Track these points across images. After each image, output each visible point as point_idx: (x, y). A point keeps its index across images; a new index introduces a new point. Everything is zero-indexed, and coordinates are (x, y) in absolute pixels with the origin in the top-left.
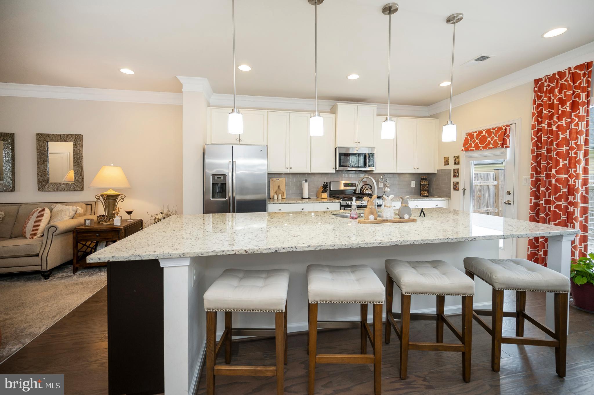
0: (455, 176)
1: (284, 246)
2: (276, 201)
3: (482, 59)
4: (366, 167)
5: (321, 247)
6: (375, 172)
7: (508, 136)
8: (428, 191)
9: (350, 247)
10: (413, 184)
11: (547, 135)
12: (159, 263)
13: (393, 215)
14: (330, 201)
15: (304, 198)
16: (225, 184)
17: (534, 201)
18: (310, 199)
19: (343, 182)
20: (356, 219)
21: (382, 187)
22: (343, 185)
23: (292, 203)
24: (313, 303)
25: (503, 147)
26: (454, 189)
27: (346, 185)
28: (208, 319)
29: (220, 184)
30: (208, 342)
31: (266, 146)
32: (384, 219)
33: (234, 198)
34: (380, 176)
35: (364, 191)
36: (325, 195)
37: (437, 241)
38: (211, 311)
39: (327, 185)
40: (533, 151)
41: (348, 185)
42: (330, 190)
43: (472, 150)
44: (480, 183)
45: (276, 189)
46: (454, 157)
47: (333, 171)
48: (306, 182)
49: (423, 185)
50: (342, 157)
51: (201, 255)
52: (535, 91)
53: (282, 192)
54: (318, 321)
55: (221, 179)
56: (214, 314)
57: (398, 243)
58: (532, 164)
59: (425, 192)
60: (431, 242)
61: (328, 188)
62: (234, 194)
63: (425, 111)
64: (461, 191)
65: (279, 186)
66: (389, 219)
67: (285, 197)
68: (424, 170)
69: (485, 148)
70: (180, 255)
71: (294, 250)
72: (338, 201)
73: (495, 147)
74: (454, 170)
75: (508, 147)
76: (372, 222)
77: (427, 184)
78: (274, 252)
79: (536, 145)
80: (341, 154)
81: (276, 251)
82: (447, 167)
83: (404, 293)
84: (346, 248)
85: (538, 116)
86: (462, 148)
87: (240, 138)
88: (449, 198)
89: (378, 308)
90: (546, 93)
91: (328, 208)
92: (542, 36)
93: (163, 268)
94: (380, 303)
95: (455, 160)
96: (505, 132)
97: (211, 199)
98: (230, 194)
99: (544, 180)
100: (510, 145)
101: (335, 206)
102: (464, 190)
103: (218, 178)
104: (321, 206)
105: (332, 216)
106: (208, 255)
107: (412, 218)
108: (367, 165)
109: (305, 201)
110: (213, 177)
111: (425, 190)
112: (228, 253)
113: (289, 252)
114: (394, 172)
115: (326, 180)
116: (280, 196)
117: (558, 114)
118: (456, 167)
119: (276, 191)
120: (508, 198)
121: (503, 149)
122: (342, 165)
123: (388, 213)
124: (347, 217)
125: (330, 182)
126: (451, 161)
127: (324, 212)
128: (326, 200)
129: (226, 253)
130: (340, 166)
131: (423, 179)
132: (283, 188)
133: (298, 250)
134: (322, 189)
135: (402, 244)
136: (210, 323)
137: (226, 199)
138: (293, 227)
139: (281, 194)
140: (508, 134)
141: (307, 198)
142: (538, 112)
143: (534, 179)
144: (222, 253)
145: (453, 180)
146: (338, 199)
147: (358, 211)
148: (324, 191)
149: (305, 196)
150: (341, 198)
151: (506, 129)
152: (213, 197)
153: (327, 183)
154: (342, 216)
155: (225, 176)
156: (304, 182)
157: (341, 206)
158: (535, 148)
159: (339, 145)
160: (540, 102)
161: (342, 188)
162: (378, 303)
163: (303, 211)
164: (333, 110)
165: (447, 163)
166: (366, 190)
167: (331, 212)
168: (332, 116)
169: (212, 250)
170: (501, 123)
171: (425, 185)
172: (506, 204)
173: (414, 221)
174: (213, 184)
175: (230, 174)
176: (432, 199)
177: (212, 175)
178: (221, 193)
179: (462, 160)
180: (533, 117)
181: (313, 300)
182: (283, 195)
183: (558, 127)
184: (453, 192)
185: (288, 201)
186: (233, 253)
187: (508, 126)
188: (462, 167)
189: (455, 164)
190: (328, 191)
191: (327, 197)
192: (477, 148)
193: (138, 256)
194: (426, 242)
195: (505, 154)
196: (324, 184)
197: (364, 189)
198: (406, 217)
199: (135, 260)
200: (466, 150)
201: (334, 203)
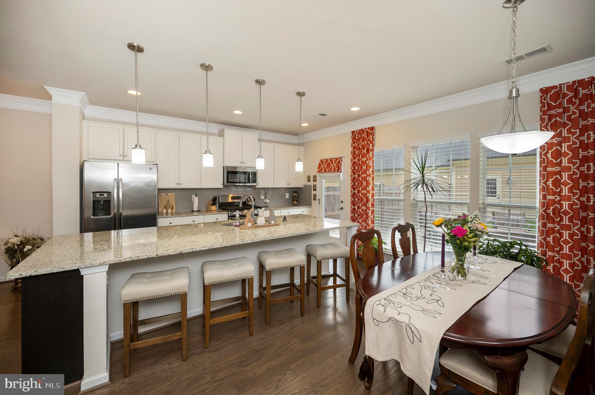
0: (314, 190)
1: (186, 248)
2: (165, 215)
3: (323, 115)
4: (250, 183)
5: (213, 247)
6: (257, 187)
7: (341, 165)
8: (297, 201)
9: (233, 244)
10: (287, 196)
11: (358, 166)
12: (80, 272)
13: (264, 222)
14: (219, 213)
15: (194, 210)
16: (109, 201)
17: (353, 207)
18: (200, 212)
19: (231, 196)
20: (239, 226)
21: (264, 198)
22: (230, 198)
23: (183, 216)
24: (208, 284)
25: (338, 171)
26: (314, 199)
27: (233, 198)
28: (125, 309)
29: (102, 201)
30: (125, 326)
31: (156, 164)
32: (258, 225)
33: (121, 214)
34: (262, 189)
35: (248, 203)
36: (214, 208)
37: (286, 236)
38: (128, 302)
39: (216, 198)
40: (352, 176)
41: (235, 198)
42: (219, 203)
43: (323, 172)
44: (333, 194)
45: (166, 203)
46: (313, 176)
47: (222, 187)
48: (196, 196)
49: (294, 196)
50: (230, 175)
51: (119, 262)
52: (352, 138)
53: (171, 206)
54: (211, 302)
55: (104, 196)
56: (130, 304)
57: (264, 239)
58: (351, 184)
59: (295, 202)
60: (283, 237)
61: (217, 201)
62: (121, 211)
63: (295, 140)
64: (317, 201)
65: (168, 201)
66: (262, 224)
67: (174, 211)
68: (294, 185)
69: (329, 171)
70: (101, 263)
71: (194, 250)
72: (226, 212)
73: (335, 171)
74: (314, 185)
75: (341, 172)
76: (250, 228)
77: (296, 196)
78: (179, 253)
79: (353, 172)
80: (228, 172)
81: (180, 252)
82: (309, 183)
83: (267, 270)
84: (230, 245)
85: (354, 154)
86: (317, 170)
87: (125, 154)
88: (311, 206)
89: (251, 280)
90: (357, 140)
91: (217, 219)
92: (350, 109)
93: (83, 276)
94: (252, 277)
95: (314, 178)
96: (339, 162)
97: (92, 217)
98: (116, 211)
99: (357, 194)
100: (342, 171)
101: (223, 217)
102: (319, 200)
103: (100, 195)
104: (210, 218)
105: (220, 225)
106: (125, 261)
107: (277, 223)
108: (251, 181)
109: (195, 213)
110: (95, 195)
111: (295, 200)
112: (142, 258)
113: (190, 252)
114: (272, 186)
115: (216, 194)
116: (170, 211)
117: (362, 154)
118: (315, 183)
119: (165, 206)
120: (342, 205)
121: (338, 173)
122: (229, 181)
123: (261, 221)
124: (232, 225)
125: (219, 196)
126: (312, 179)
127: (213, 222)
128: (215, 212)
129: (141, 258)
130: (228, 182)
131: (294, 192)
132: (173, 202)
133: (196, 250)
134: (212, 202)
135: (266, 240)
136: (126, 312)
137: (111, 216)
138: (190, 236)
139: (171, 208)
140: (341, 163)
141: (197, 211)
142: (353, 151)
143: (352, 194)
144: (137, 259)
145: (313, 193)
146: (226, 211)
147: (241, 221)
148: (214, 204)
149: (195, 209)
150: (229, 210)
151: (340, 160)
152: (94, 215)
153: (216, 196)
154: (229, 225)
155: (109, 193)
156: (194, 196)
157: (229, 217)
158: (353, 174)
159: (227, 164)
160: (354, 145)
161: (230, 200)
162: (250, 277)
163: (194, 223)
164: (221, 134)
165: (309, 180)
166: (250, 201)
167: (220, 222)
168: (221, 139)
169: (129, 257)
170: (337, 155)
171: (295, 196)
172: (341, 209)
173: (278, 225)
174: (94, 201)
175: (116, 190)
176: (299, 207)
177: (92, 192)
178: (104, 210)
179: (318, 178)
180: (351, 154)
181: (208, 282)
182: (172, 209)
183: (362, 162)
184: (313, 202)
185: (178, 214)
186: (146, 257)
187: (341, 158)
188: (317, 183)
189: (314, 181)
190: (217, 204)
191: (216, 209)
192: (325, 171)
193: (61, 268)
194: (280, 237)
195: (339, 176)
196: (213, 198)
197: (248, 201)
198: (273, 222)
199: (58, 271)
200: (319, 172)
201: (223, 214)
